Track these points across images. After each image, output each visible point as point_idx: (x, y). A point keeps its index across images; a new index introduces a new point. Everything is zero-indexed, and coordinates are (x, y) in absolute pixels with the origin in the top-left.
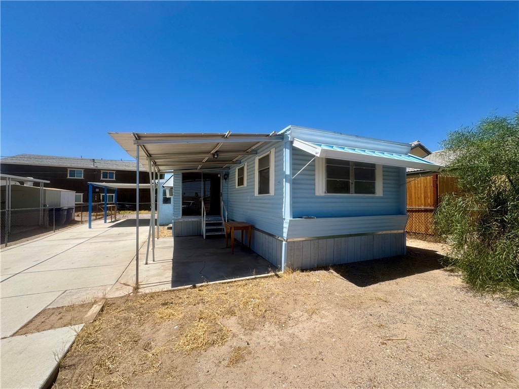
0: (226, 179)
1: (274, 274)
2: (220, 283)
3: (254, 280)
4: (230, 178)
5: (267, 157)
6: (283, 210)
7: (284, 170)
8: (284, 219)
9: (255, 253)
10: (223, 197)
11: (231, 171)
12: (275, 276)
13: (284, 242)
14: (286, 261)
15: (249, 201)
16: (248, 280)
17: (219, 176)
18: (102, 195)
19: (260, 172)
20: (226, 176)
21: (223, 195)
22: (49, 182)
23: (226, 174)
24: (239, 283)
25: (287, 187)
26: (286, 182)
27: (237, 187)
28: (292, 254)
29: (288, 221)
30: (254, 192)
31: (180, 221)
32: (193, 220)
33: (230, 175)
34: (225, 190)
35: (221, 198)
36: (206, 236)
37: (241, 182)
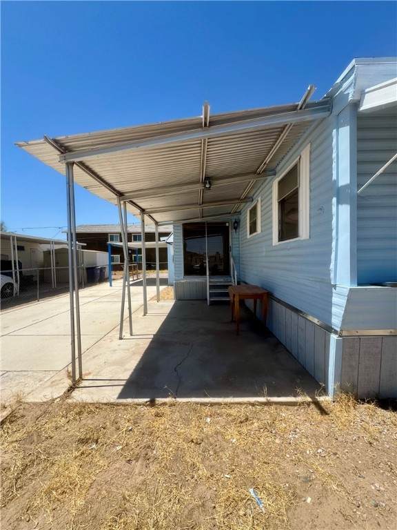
0: (236, 228)
1: (309, 399)
2: (197, 403)
3: (266, 408)
4: (241, 226)
5: (294, 173)
6: (332, 266)
7: (334, 177)
8: (335, 286)
9: (274, 336)
10: (233, 252)
11: (242, 217)
12: (312, 406)
13: (334, 337)
14: (340, 376)
15: (264, 254)
16: (253, 405)
17: (227, 225)
18: (133, 255)
19: (282, 203)
20: (237, 225)
21: (234, 249)
22: (85, 244)
23: (236, 222)
24: (233, 411)
25: (342, 215)
26: (338, 203)
27: (249, 236)
28: (354, 364)
29: (346, 292)
30: (272, 239)
31: (183, 281)
32: (197, 280)
33: (241, 223)
34: (236, 243)
35: (230, 253)
36: (211, 302)
37: (253, 229)
